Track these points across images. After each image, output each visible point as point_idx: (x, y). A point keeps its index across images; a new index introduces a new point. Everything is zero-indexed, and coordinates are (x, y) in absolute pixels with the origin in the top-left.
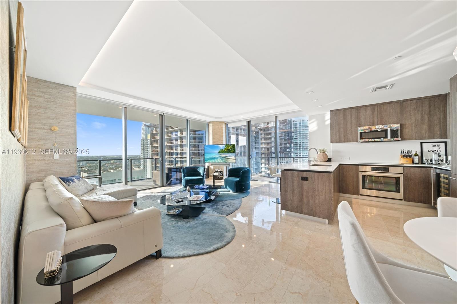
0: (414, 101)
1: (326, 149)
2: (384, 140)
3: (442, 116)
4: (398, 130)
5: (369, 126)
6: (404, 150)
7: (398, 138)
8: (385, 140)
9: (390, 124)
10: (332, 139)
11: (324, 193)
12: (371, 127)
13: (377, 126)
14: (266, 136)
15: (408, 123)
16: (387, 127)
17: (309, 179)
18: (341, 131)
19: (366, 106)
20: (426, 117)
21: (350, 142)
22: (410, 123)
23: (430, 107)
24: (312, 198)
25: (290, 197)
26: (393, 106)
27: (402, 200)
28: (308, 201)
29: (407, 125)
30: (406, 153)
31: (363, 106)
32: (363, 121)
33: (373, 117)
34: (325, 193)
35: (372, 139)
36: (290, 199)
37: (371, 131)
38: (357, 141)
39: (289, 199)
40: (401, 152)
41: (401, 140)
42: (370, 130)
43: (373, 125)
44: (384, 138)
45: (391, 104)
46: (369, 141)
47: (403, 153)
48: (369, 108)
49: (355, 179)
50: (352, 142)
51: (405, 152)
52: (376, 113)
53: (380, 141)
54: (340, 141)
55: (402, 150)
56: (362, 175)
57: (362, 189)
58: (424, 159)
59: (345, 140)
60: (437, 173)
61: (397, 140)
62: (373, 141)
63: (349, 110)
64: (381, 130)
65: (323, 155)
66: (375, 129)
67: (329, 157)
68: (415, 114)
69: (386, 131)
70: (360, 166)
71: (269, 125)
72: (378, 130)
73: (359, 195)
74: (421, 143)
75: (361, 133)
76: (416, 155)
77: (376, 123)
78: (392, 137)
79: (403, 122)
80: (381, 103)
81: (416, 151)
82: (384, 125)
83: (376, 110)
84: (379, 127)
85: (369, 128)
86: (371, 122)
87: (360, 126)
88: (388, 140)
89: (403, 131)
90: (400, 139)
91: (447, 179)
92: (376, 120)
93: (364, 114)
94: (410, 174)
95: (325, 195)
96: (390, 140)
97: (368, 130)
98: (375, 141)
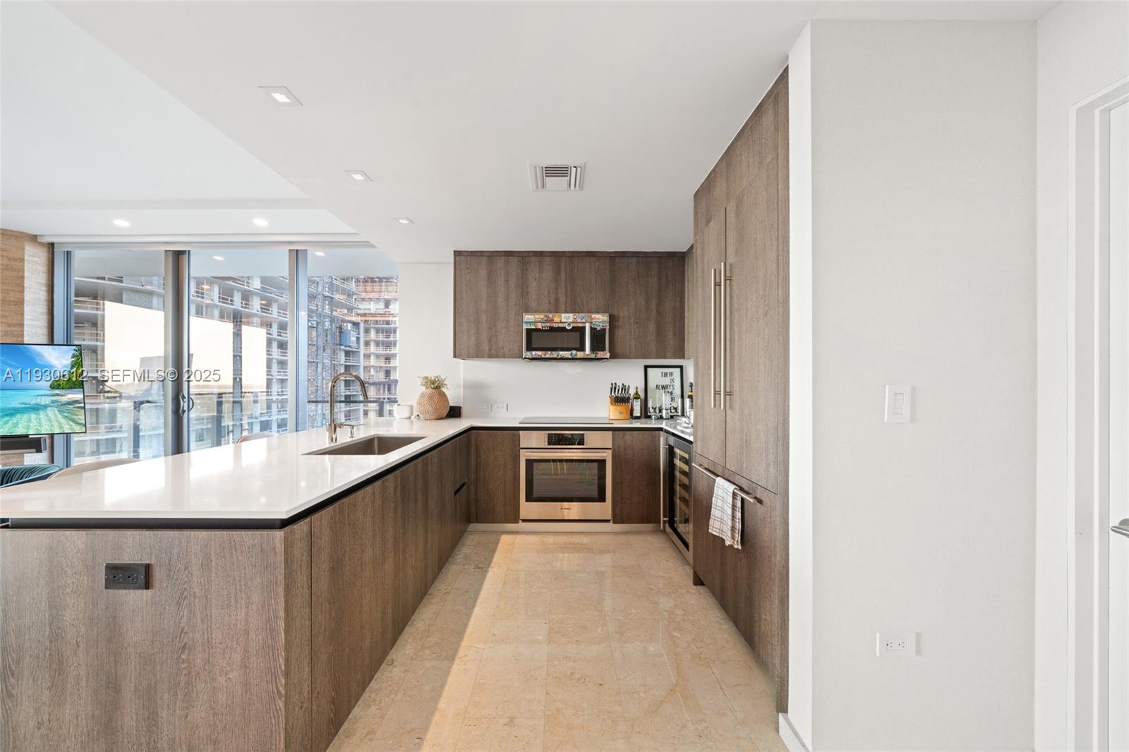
0: (634, 259)
1: (443, 377)
2: (578, 357)
3: (678, 304)
4: (605, 329)
5: (547, 314)
6: (615, 384)
7: (605, 352)
8: (580, 354)
9: (590, 312)
10: (457, 345)
11: (237, 657)
12: (550, 315)
13: (563, 315)
14: (381, 338)
15: (623, 313)
16: (584, 320)
17: (158, 575)
18: (482, 323)
19: (541, 254)
20: (654, 302)
21: (504, 357)
22: (626, 313)
23: (659, 279)
24: (175, 694)
25: (37, 710)
26: (597, 265)
27: (608, 521)
28: (152, 720)
29: (621, 320)
30: (620, 392)
31: (536, 254)
32: (534, 297)
33: (557, 289)
34: (246, 651)
35: (554, 353)
36: (39, 726)
37: (552, 329)
38: (521, 356)
39: (31, 724)
40: (612, 389)
41: (612, 357)
42: (548, 324)
43: (557, 312)
44: (577, 350)
45: (592, 258)
46: (547, 356)
47: (615, 392)
48: (547, 261)
49: (510, 474)
50: (509, 358)
51: (617, 388)
52: (563, 277)
53: (570, 357)
54: (477, 354)
55: (612, 384)
56: (527, 460)
57: (526, 501)
58: (650, 404)
59: (490, 350)
60: (669, 445)
61: (603, 357)
62: (555, 356)
63: (502, 258)
64: (573, 327)
65: (431, 397)
66: (561, 323)
67: (452, 404)
68: (635, 293)
69: (581, 330)
70: (521, 432)
71: (390, 307)
72: (565, 327)
73: (518, 523)
74: (646, 367)
75: (529, 332)
76: (637, 397)
77: (563, 307)
78: (593, 349)
79: (615, 313)
80: (574, 252)
81: (637, 388)
82: (578, 313)
83: (563, 269)
84: (569, 318)
85: (546, 318)
86: (552, 301)
87: (528, 311)
88: (585, 357)
89: (614, 335)
90: (608, 355)
91: (687, 462)
92: (562, 298)
93: (537, 276)
94: (625, 449)
95: (245, 666)
96: (589, 357)
97: (543, 325)
98: (560, 357)
